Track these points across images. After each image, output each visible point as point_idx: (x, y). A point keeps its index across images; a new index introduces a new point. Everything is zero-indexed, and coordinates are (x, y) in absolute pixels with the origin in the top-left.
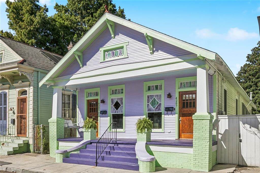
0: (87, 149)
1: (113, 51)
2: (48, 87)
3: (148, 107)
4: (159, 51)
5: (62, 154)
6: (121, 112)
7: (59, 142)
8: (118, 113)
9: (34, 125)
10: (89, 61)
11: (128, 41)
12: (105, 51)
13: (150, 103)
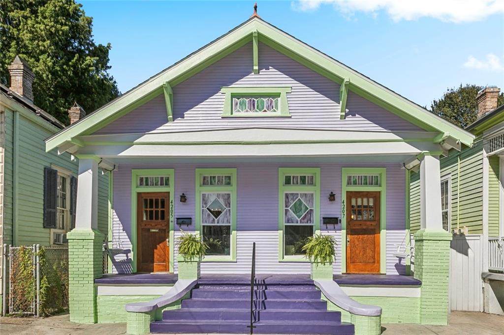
0: (194, 299)
1: (253, 99)
2: (59, 153)
3: (288, 214)
4: (357, 116)
5: (147, 314)
6: (225, 221)
7: (99, 287)
8: (218, 223)
9: (7, 247)
10: (192, 110)
11: (291, 85)
12: (233, 96)
13: (290, 208)
